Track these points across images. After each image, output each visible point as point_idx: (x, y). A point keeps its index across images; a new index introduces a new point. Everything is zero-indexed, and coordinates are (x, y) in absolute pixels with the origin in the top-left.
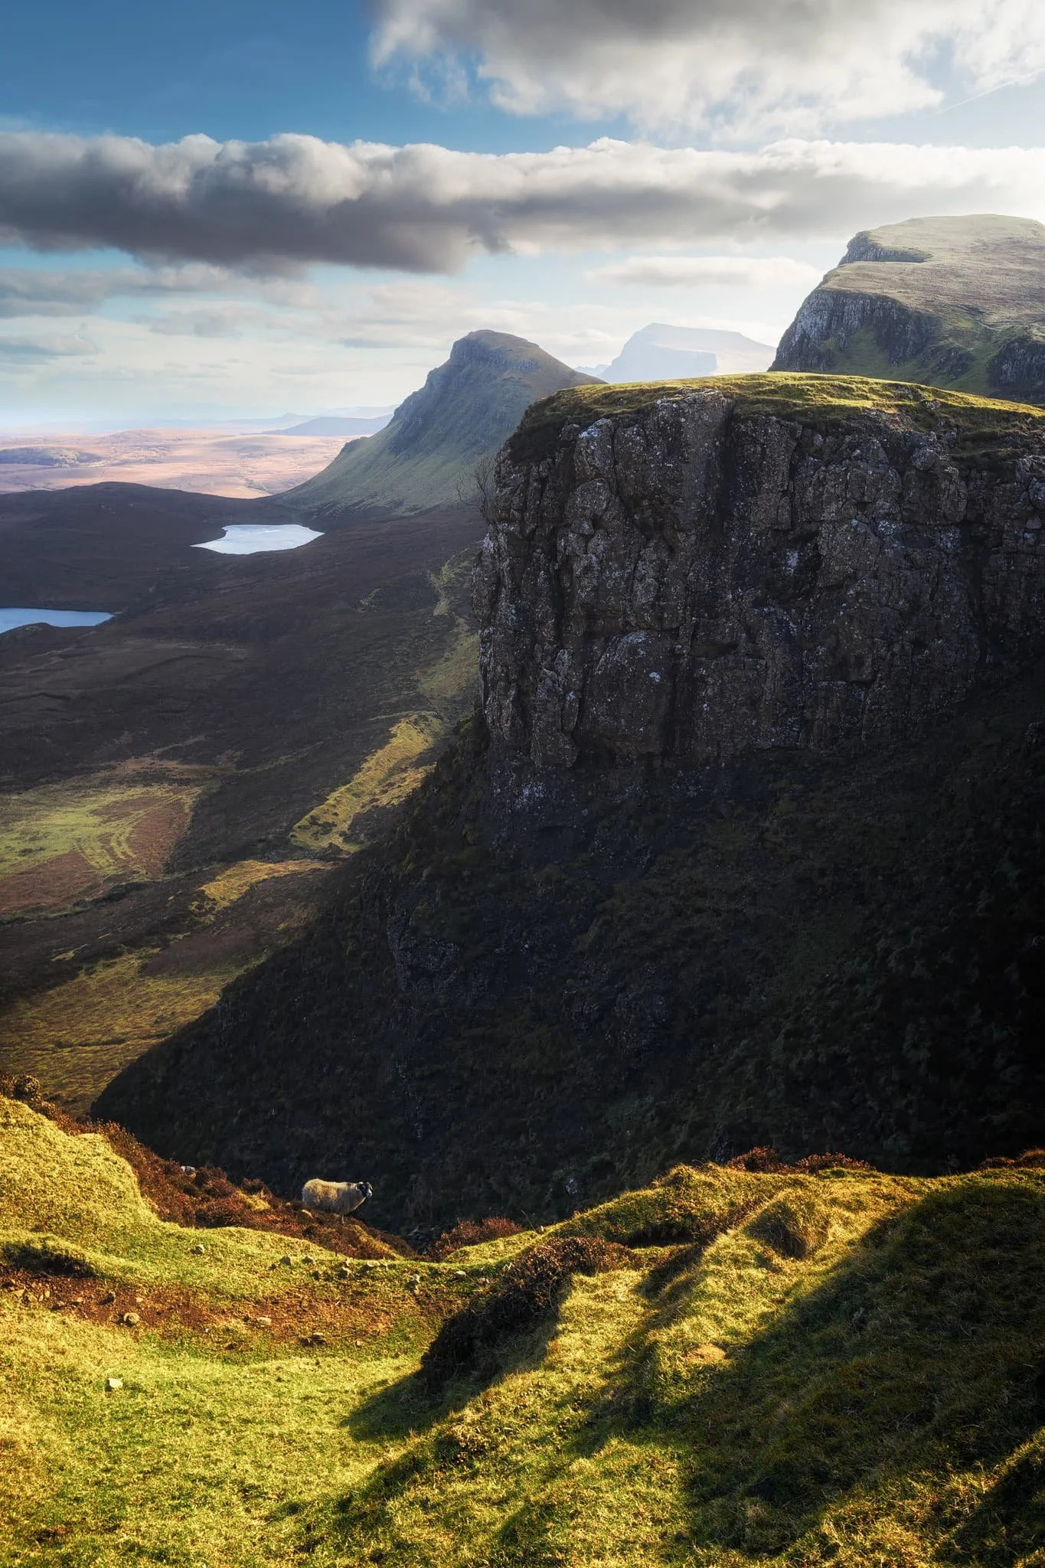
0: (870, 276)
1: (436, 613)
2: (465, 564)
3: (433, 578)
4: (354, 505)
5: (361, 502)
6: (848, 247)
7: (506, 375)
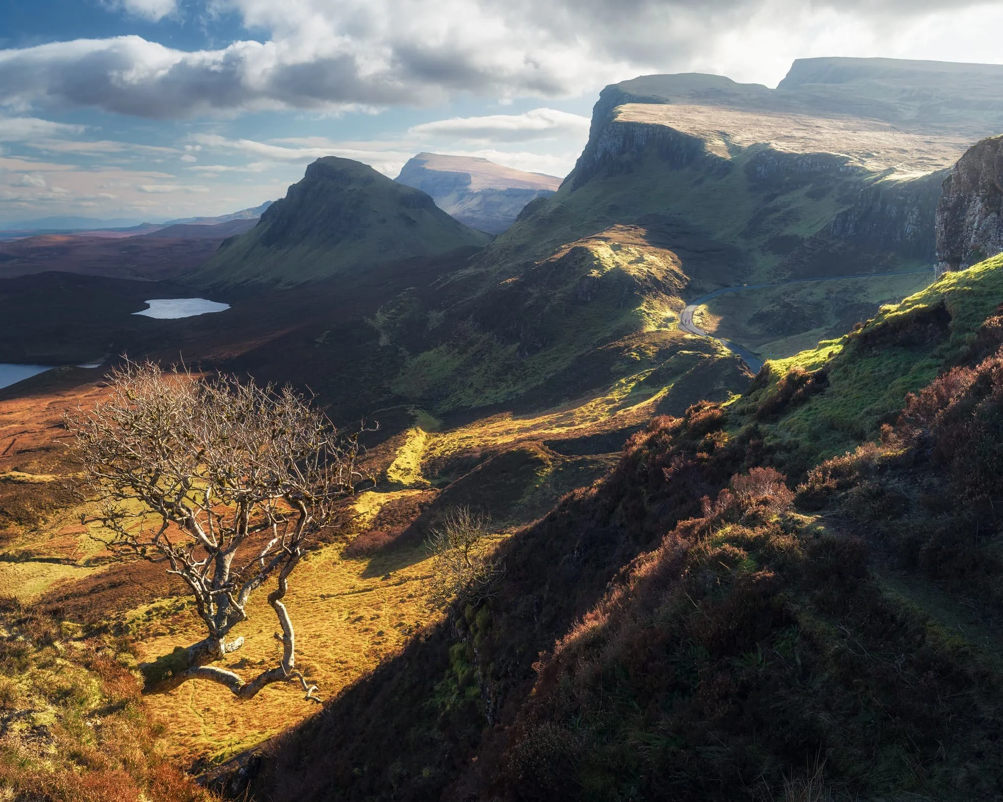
0: (644, 113)
1: (381, 344)
2: (393, 311)
3: (370, 321)
4: (243, 283)
5: (248, 280)
6: (601, 94)
7: (351, 187)
